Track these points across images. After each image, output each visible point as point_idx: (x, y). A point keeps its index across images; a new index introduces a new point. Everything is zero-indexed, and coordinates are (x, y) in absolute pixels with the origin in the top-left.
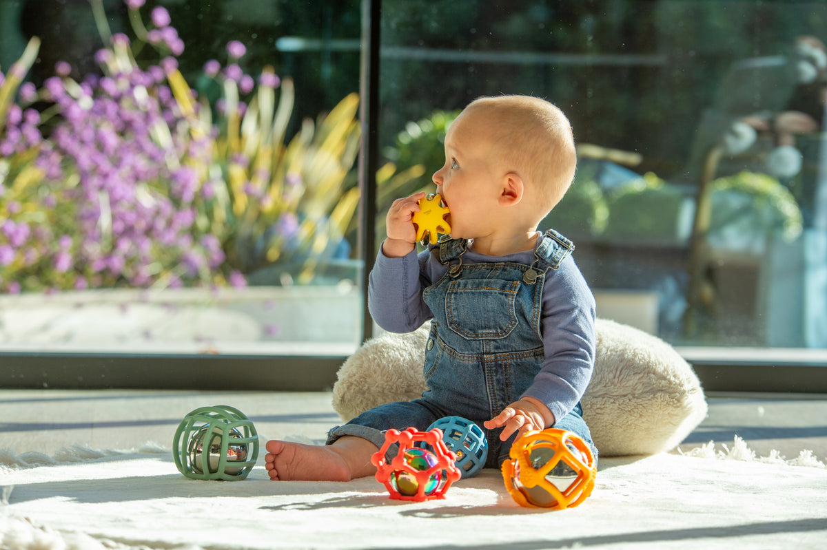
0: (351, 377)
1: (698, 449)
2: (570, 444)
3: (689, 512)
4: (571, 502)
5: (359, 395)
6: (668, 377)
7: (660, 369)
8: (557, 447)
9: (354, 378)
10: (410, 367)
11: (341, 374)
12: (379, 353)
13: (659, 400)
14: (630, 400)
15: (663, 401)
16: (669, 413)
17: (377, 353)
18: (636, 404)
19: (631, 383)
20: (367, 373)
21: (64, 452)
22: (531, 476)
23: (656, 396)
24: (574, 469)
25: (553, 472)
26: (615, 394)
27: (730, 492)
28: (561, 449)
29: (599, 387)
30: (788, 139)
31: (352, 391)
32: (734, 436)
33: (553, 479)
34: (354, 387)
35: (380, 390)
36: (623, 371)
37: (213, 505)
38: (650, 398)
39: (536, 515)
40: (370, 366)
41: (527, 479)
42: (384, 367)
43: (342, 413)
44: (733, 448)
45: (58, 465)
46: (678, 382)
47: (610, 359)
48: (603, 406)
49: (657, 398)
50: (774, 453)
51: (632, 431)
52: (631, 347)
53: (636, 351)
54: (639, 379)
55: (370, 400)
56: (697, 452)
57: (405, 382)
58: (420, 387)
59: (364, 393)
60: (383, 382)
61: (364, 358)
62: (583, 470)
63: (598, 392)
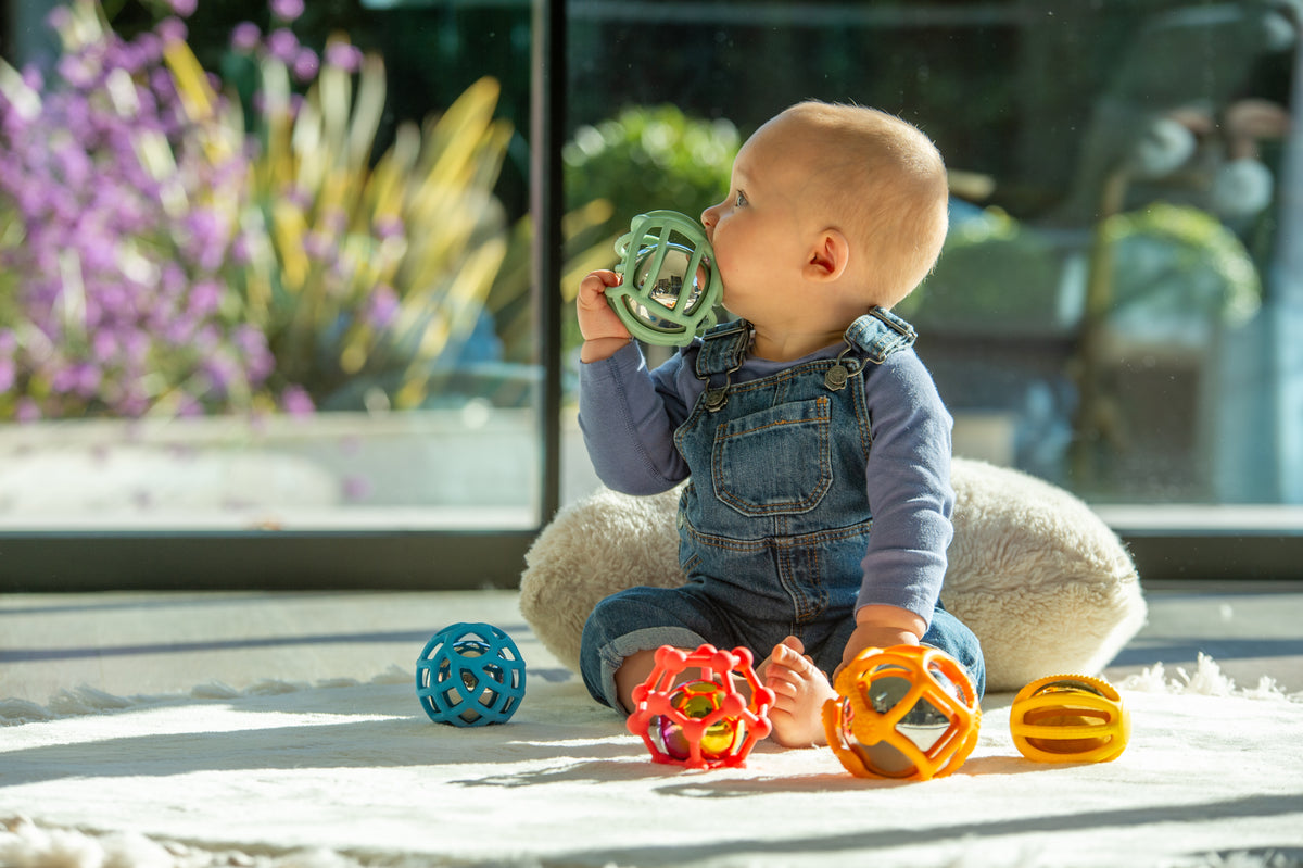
0: (552, 562)
1: (1137, 678)
2: (936, 671)
3: (1140, 783)
4: (939, 769)
5: (565, 593)
6: (1086, 556)
7: (1072, 543)
8: (914, 676)
9: (557, 564)
10: (652, 544)
11: (534, 558)
12: (597, 522)
13: (1072, 596)
14: (1022, 596)
15: (1078, 597)
16: (1088, 618)
17: (593, 523)
18: (1032, 603)
19: (1023, 566)
20: (579, 555)
21: (65, 699)
22: (872, 725)
23: (1066, 588)
24: (943, 712)
25: (909, 718)
26: (995, 587)
27: (1202, 747)
28: (922, 678)
29: (968, 576)
30: (1248, 148)
31: (554, 586)
32: (1197, 654)
33: (908, 730)
34: (557, 578)
35: (601, 583)
36: (1010, 548)
37: (336, 781)
38: (1055, 592)
39: (883, 790)
40: (583, 544)
41: (865, 730)
42: (608, 546)
43: (536, 623)
44: (1197, 675)
45: (57, 719)
46: (1102, 563)
47: (987, 528)
48: (975, 608)
49: (1068, 592)
50: (1266, 682)
51: (1027, 648)
52: (1021, 506)
53: (1031, 512)
54: (1038, 560)
55: (585, 601)
56: (1135, 683)
57: (645, 572)
58: (671, 580)
59: (574, 590)
60: (606, 571)
61: (573, 530)
62: (959, 714)
63: (967, 583)
